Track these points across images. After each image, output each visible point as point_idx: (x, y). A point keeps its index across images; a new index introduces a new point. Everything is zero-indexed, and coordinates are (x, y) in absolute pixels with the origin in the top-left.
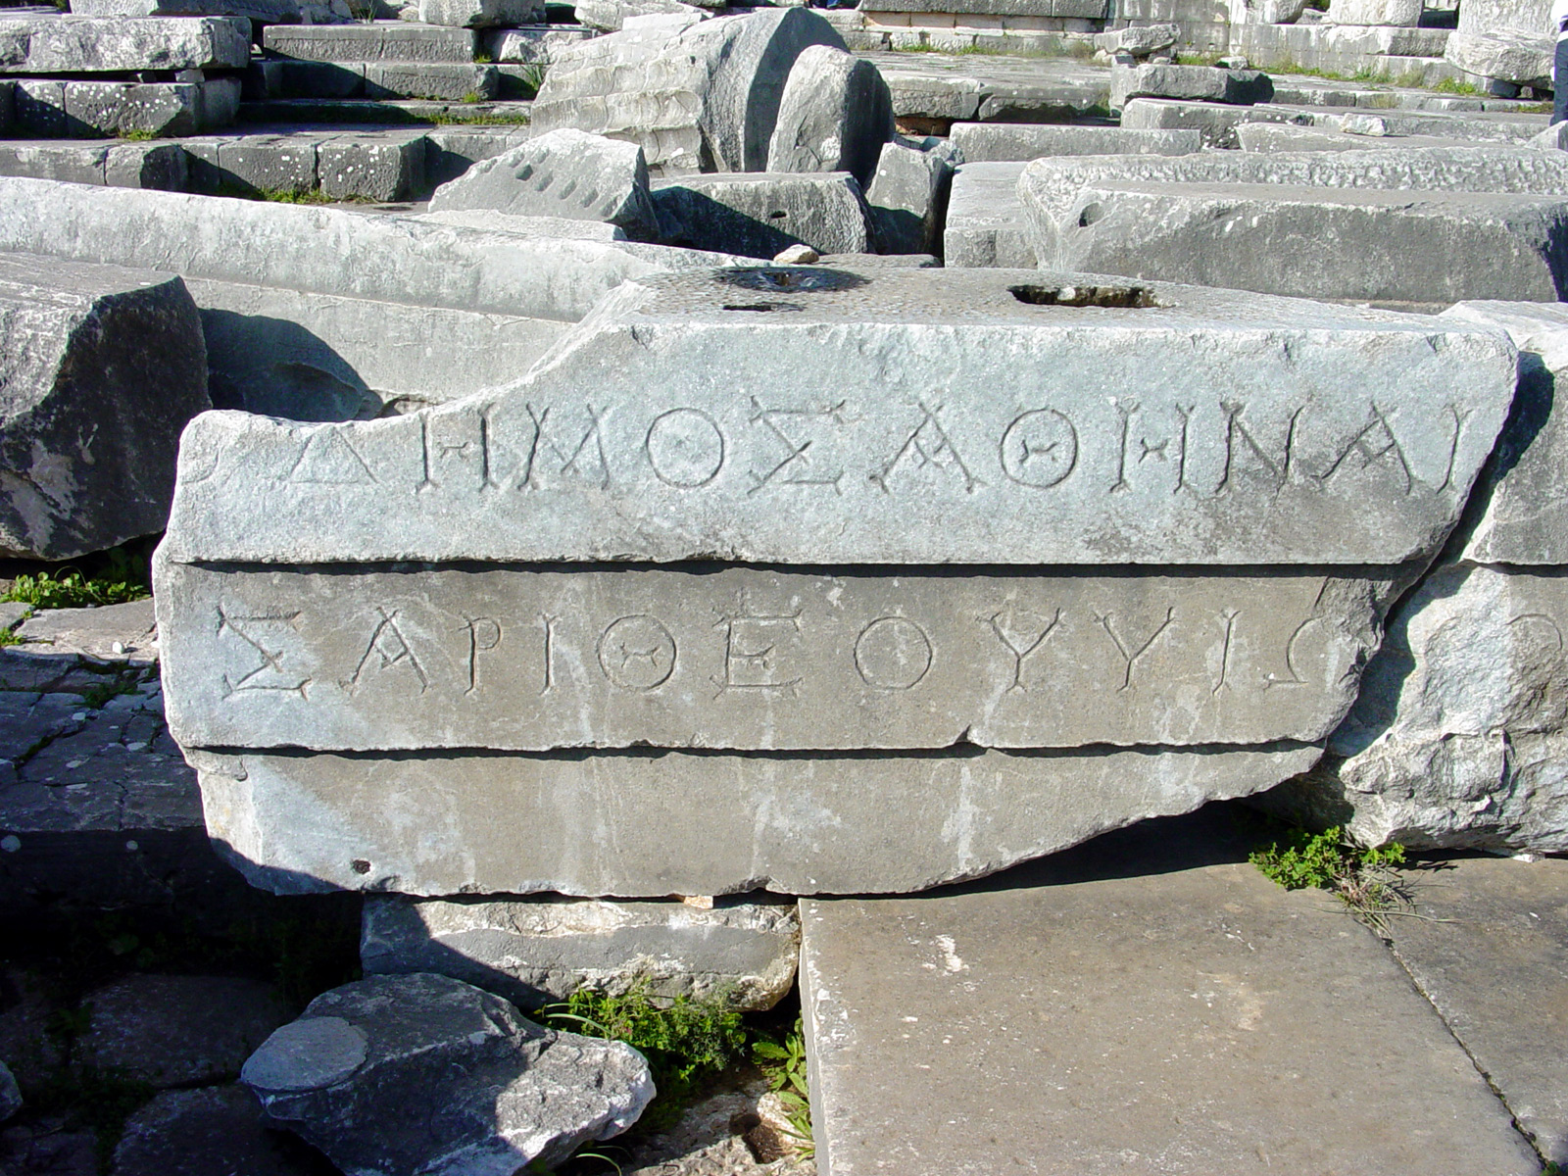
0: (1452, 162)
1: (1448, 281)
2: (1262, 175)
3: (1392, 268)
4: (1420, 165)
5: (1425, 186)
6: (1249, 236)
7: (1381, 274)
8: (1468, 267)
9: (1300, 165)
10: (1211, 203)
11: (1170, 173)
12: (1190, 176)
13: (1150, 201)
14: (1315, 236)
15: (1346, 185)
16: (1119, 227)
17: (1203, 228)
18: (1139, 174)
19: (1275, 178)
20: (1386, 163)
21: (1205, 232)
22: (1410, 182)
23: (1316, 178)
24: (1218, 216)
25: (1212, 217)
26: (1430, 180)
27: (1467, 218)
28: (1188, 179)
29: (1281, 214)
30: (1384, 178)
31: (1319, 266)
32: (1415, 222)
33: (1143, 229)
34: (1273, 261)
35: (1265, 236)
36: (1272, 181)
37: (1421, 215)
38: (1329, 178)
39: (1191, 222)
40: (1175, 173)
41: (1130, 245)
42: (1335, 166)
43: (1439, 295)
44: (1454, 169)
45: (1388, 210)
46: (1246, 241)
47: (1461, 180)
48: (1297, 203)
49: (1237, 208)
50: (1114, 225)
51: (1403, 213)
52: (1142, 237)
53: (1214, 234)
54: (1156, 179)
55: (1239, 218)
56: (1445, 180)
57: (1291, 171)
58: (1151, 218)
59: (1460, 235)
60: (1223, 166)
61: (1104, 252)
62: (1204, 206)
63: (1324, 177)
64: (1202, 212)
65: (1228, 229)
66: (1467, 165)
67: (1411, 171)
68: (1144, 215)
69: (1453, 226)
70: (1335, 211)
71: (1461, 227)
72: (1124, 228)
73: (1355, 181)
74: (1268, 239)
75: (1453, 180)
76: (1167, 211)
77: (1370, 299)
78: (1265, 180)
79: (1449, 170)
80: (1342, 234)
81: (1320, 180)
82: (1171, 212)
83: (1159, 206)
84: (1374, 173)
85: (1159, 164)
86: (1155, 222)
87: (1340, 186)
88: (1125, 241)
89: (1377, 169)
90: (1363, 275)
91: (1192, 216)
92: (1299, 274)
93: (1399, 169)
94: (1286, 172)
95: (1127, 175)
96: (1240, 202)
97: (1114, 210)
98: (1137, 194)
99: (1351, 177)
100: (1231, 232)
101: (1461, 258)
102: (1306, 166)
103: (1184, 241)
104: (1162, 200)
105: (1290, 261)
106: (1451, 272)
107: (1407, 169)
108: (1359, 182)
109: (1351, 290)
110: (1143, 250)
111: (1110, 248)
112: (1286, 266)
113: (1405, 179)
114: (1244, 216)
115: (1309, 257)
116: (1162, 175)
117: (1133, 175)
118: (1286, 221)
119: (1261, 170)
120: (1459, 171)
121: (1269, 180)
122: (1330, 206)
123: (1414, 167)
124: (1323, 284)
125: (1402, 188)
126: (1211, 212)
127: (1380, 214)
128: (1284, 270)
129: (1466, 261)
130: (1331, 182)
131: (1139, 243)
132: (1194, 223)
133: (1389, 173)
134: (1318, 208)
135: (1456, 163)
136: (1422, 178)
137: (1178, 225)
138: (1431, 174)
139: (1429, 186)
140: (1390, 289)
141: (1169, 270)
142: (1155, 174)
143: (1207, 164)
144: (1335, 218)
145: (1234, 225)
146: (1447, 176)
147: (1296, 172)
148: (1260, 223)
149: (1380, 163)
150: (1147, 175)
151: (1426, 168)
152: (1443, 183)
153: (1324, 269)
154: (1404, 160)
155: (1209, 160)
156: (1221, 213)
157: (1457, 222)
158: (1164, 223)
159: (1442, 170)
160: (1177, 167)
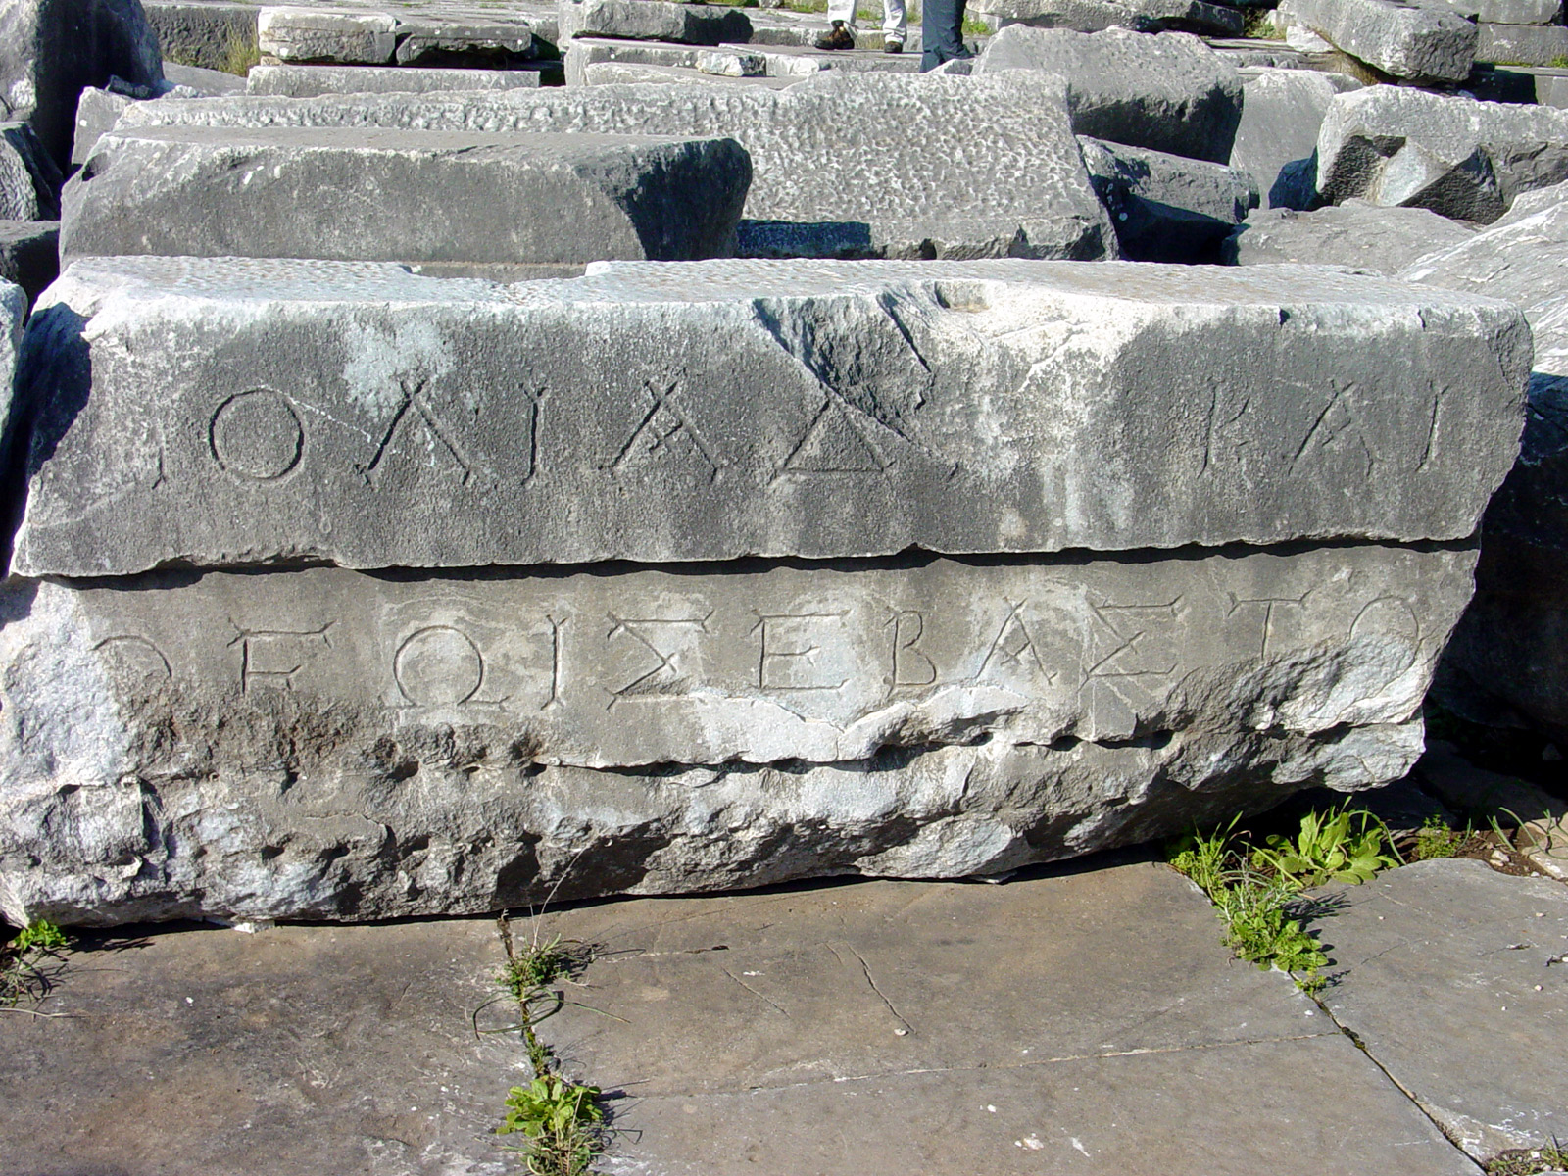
0: (634, 101)
1: (514, 236)
2: (406, 119)
3: (447, 223)
4: (596, 103)
5: (598, 129)
6: (272, 190)
7: (435, 230)
8: (537, 219)
9: (454, 106)
10: (223, 150)
11: (295, 117)
12: (319, 120)
13: (162, 149)
14: (351, 188)
15: (504, 129)
16: (118, 182)
17: (216, 181)
18: (258, 120)
19: (420, 122)
20: (556, 102)
21: (219, 185)
22: (581, 125)
23: (470, 122)
24: (235, 166)
25: (226, 167)
26: (606, 122)
27: (529, 164)
28: (315, 124)
29: (308, 162)
30: (550, 120)
31: (360, 222)
32: (468, 169)
33: (145, 183)
34: (304, 218)
35: (292, 189)
36: (417, 125)
37: (474, 161)
38: (486, 120)
39: (200, 174)
40: (302, 117)
41: (129, 203)
42: (495, 106)
43: (506, 253)
44: (635, 109)
45: (435, 155)
46: (269, 196)
47: (641, 121)
48: (325, 149)
49: (257, 157)
50: (113, 178)
51: (453, 159)
52: (143, 192)
53: (230, 188)
54: (277, 124)
55: (260, 168)
56: (623, 121)
57: (442, 115)
58: (156, 171)
59: (522, 182)
60: (361, 108)
61: (99, 211)
62: (214, 154)
63: (481, 119)
64: (213, 162)
65: (246, 181)
66: (650, 104)
67: (585, 111)
68: (149, 166)
69: (513, 173)
70: (371, 158)
71: (522, 173)
72: (123, 182)
73: (515, 125)
74: (295, 193)
75: (631, 122)
76: (176, 160)
77: (425, 260)
78: (409, 124)
79: (629, 110)
80: (383, 185)
81: (475, 122)
82: (181, 161)
83: (169, 156)
84: (539, 115)
85: (283, 108)
86: (160, 175)
87: (498, 130)
88: (123, 197)
89: (545, 109)
90: (413, 232)
91: (201, 167)
92: (337, 233)
93: (572, 109)
94: (436, 114)
95: (242, 121)
96: (260, 149)
97: (120, 161)
98: (150, 141)
99: (512, 119)
100: (251, 185)
101: (526, 210)
102: (461, 107)
103: (195, 196)
104: (172, 150)
105: (325, 217)
106: (517, 226)
107: (580, 110)
108: (521, 125)
109: (401, 250)
110: (146, 207)
111: (105, 206)
112: (321, 223)
113: (575, 121)
114: (265, 165)
115: (347, 213)
116: (285, 120)
117: (249, 121)
118: (315, 171)
119: (406, 112)
120: (642, 111)
121: (414, 124)
122: (365, 151)
123: (589, 107)
124: (367, 244)
125: (570, 131)
126: (224, 161)
127: (424, 160)
128: (318, 228)
129: (533, 214)
130: (489, 125)
131: (140, 198)
132: (204, 175)
133: (559, 114)
134: (351, 155)
135: (639, 101)
136: (596, 120)
137: (186, 177)
138: (608, 114)
139: (602, 129)
140: (448, 248)
141: (180, 232)
142: (277, 119)
143: (341, 107)
144: (373, 167)
145: (254, 176)
146: (626, 116)
147: (448, 114)
148: (285, 173)
149: (548, 102)
150: (267, 120)
151: (603, 108)
152: (619, 125)
153: (366, 226)
154: (579, 98)
155: (345, 103)
156: (237, 163)
157: (517, 169)
158: (169, 176)
159: (621, 110)
160: (305, 111)
